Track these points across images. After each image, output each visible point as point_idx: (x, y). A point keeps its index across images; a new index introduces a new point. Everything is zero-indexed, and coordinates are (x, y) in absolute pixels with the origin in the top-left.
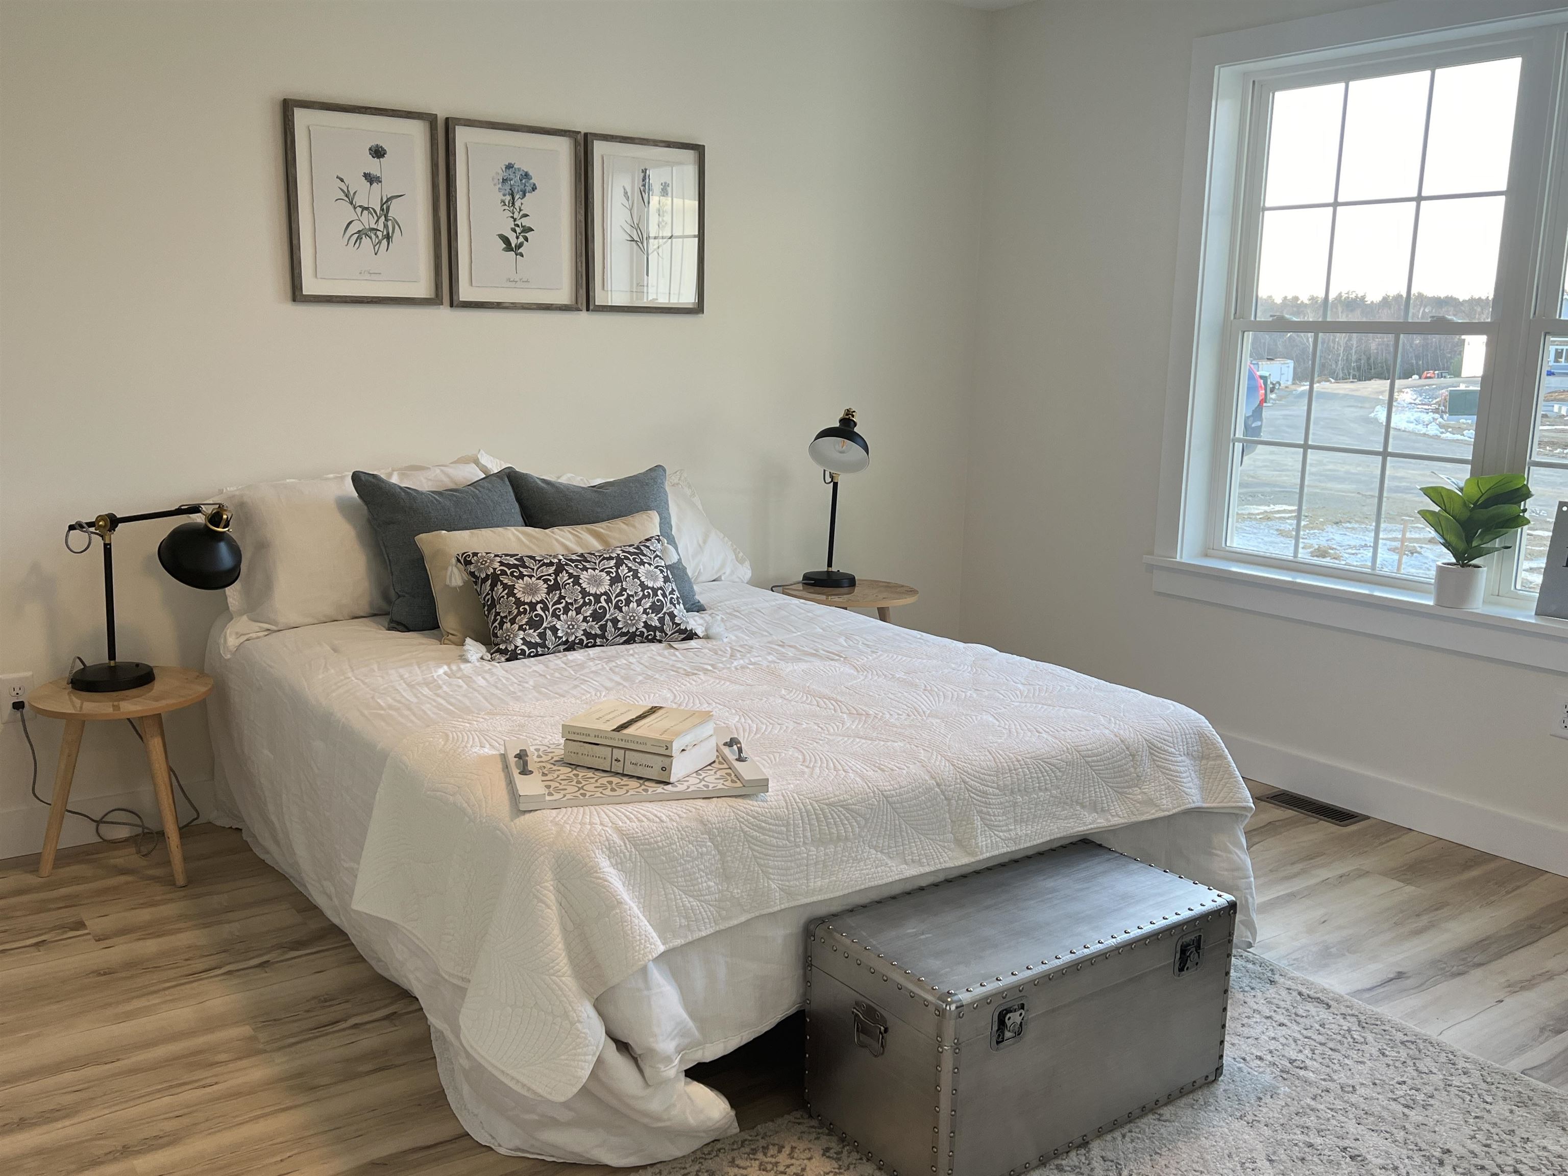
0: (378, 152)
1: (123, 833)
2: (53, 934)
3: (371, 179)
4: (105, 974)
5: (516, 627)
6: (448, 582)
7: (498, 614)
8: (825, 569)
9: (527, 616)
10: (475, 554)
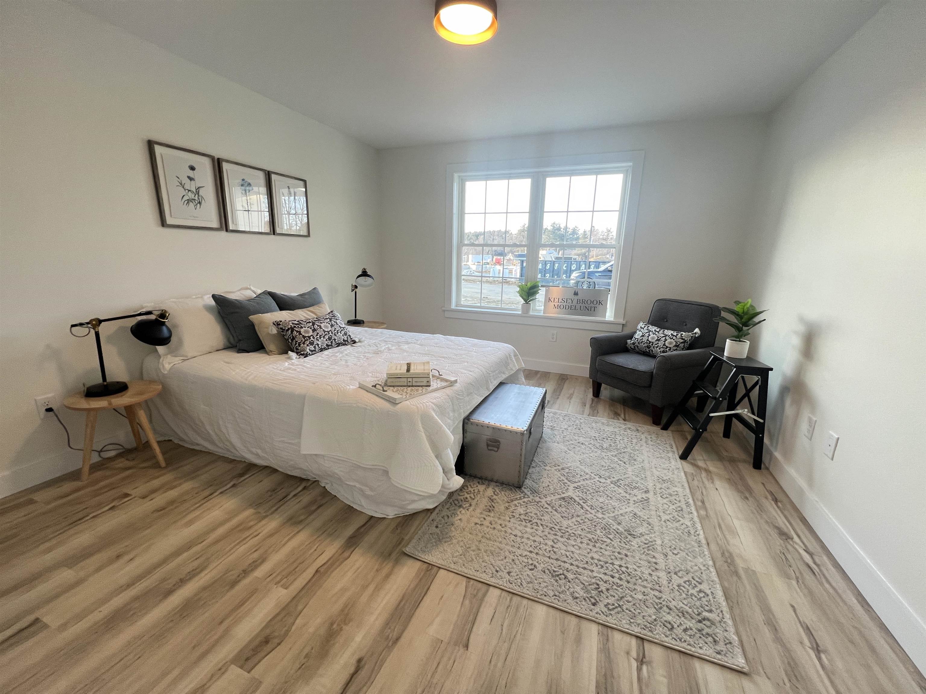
0: (192, 168)
1: (112, 454)
2: (116, 502)
3: (191, 179)
4: (161, 510)
5: (306, 345)
6: (270, 333)
7: (297, 341)
8: (354, 319)
9: (309, 341)
10: (281, 321)
